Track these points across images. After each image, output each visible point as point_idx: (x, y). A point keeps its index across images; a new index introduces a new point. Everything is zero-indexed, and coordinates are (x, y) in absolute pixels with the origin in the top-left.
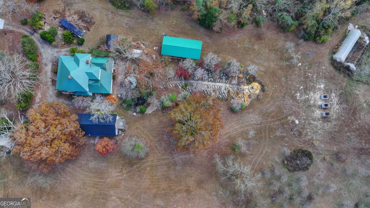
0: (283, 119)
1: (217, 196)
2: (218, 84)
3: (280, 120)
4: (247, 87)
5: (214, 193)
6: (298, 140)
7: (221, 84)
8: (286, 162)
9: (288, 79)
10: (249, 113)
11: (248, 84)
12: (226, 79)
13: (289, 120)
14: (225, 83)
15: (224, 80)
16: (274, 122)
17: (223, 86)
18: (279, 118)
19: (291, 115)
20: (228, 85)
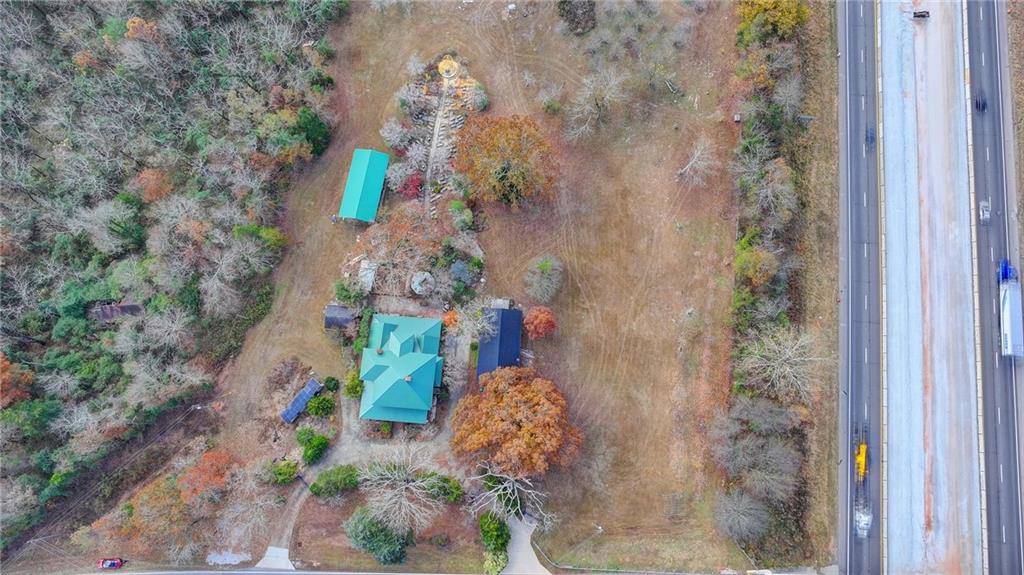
0: (505, 28)
1: (633, 147)
2: (436, 130)
3: (507, 34)
4: (446, 80)
5: (629, 151)
6: (543, 8)
7: (437, 125)
8: (579, 30)
9: (437, 13)
10: (492, 83)
11: (440, 78)
12: (429, 115)
13: (509, 19)
14: (435, 117)
15: (430, 119)
16: (509, 43)
17: (440, 121)
18: (504, 34)
19: (499, 16)
20: (440, 113)
